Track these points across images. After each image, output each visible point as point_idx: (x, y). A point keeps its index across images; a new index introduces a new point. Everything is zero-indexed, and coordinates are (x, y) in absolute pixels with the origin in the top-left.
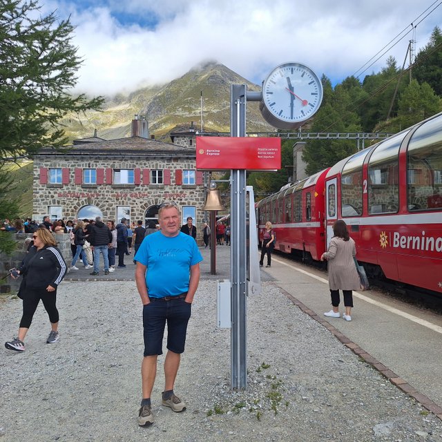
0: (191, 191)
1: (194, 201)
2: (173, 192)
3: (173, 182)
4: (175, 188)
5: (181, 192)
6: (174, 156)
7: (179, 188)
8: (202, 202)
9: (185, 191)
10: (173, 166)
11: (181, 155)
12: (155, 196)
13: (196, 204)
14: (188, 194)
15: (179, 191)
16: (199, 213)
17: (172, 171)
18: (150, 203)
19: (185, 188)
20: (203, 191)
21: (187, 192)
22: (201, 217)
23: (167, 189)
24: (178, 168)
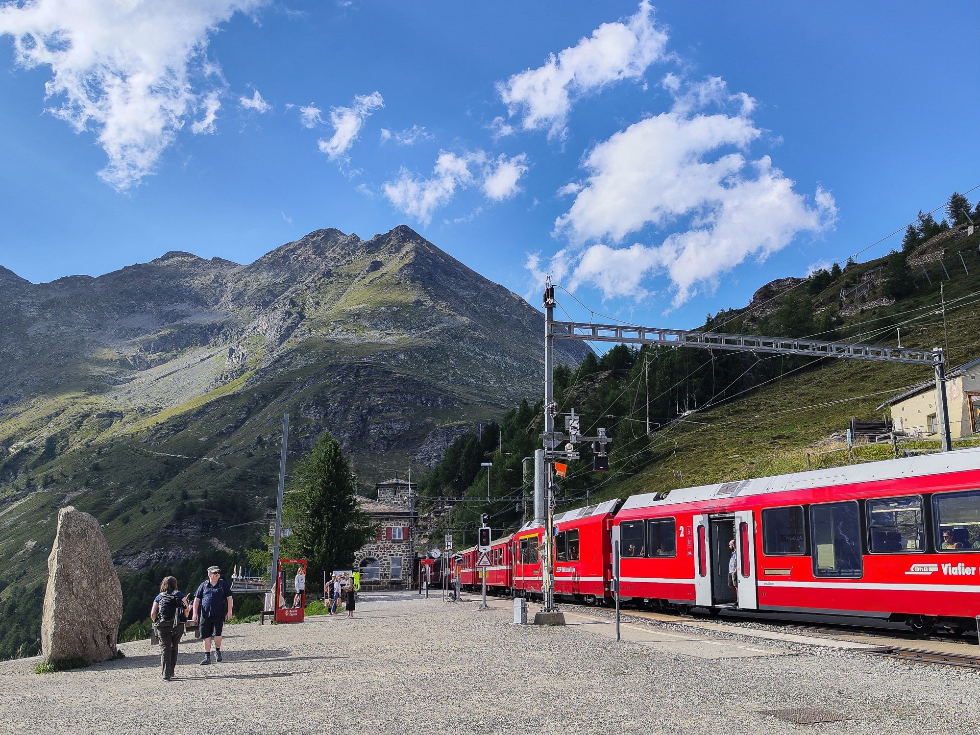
0: (399, 544)
1: (401, 553)
2: (384, 545)
3: (384, 537)
4: (385, 543)
5: (390, 546)
6: (386, 517)
7: (389, 543)
8: (408, 553)
9: (394, 544)
10: (384, 525)
11: (392, 516)
12: (368, 550)
13: (402, 555)
14: (396, 547)
15: (389, 545)
16: (405, 563)
17: (384, 528)
18: (365, 556)
19: (394, 542)
20: (409, 545)
21: (396, 546)
22: (407, 566)
23: (379, 543)
24: (389, 526)
